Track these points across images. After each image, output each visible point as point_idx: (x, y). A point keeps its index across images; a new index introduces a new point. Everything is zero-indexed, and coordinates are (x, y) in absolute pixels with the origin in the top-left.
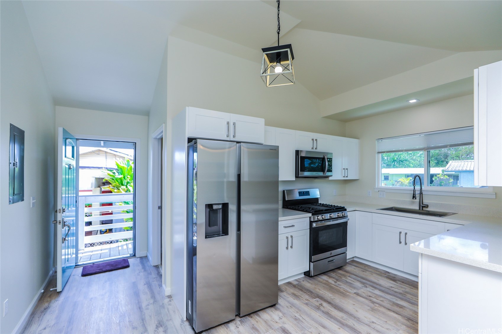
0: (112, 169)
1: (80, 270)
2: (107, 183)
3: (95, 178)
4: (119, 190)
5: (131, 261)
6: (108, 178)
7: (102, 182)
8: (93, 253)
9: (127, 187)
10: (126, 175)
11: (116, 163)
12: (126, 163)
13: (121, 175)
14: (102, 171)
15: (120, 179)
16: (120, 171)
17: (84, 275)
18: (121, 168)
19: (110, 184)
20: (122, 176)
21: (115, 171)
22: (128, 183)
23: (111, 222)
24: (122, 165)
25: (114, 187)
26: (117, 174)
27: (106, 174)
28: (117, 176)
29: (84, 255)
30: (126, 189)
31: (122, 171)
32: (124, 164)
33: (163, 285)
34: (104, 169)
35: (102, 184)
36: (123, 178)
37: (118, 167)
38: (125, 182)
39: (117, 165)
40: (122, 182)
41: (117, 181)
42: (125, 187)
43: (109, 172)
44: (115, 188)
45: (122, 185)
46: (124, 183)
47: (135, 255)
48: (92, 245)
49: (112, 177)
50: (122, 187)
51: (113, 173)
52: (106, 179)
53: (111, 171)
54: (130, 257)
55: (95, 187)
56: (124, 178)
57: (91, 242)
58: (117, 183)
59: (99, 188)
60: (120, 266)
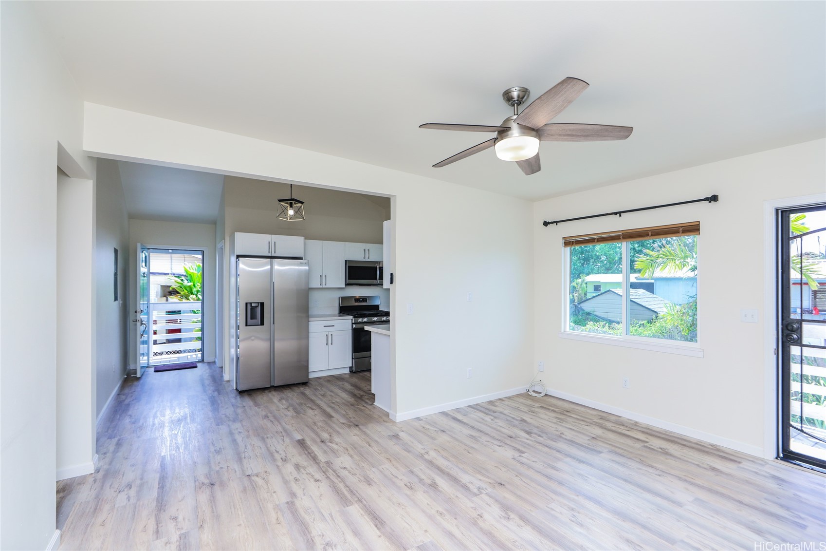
0: (180, 275)
1: (153, 369)
2: (174, 292)
3: (161, 286)
4: (188, 299)
5: (198, 365)
6: (175, 286)
7: (168, 291)
8: (162, 360)
9: (197, 296)
10: (196, 282)
11: (184, 269)
12: (196, 268)
13: (191, 282)
14: (169, 277)
15: (190, 287)
16: (189, 278)
17: (156, 371)
18: (190, 275)
19: (178, 293)
20: (192, 284)
21: (183, 278)
22: (198, 291)
23: (179, 331)
24: (191, 271)
25: (182, 296)
26: (186, 282)
27: (174, 281)
28: (186, 283)
29: (153, 361)
30: (196, 298)
31: (192, 278)
32: (194, 269)
33: (224, 374)
34: (170, 275)
35: (168, 293)
36: (192, 286)
37: (187, 273)
38: (194, 290)
39: (186, 271)
40: (192, 291)
41: (186, 290)
42: (194, 296)
43: (177, 279)
44: (184, 298)
45: (192, 294)
46: (194, 292)
47: (203, 361)
48: (161, 354)
49: (180, 285)
50: (191, 296)
51: (181, 280)
52: (174, 286)
53: (179, 277)
54: (199, 362)
55: (161, 297)
56: (194, 285)
57: (159, 352)
58: (186, 291)
59: (165, 298)
60: (188, 366)
